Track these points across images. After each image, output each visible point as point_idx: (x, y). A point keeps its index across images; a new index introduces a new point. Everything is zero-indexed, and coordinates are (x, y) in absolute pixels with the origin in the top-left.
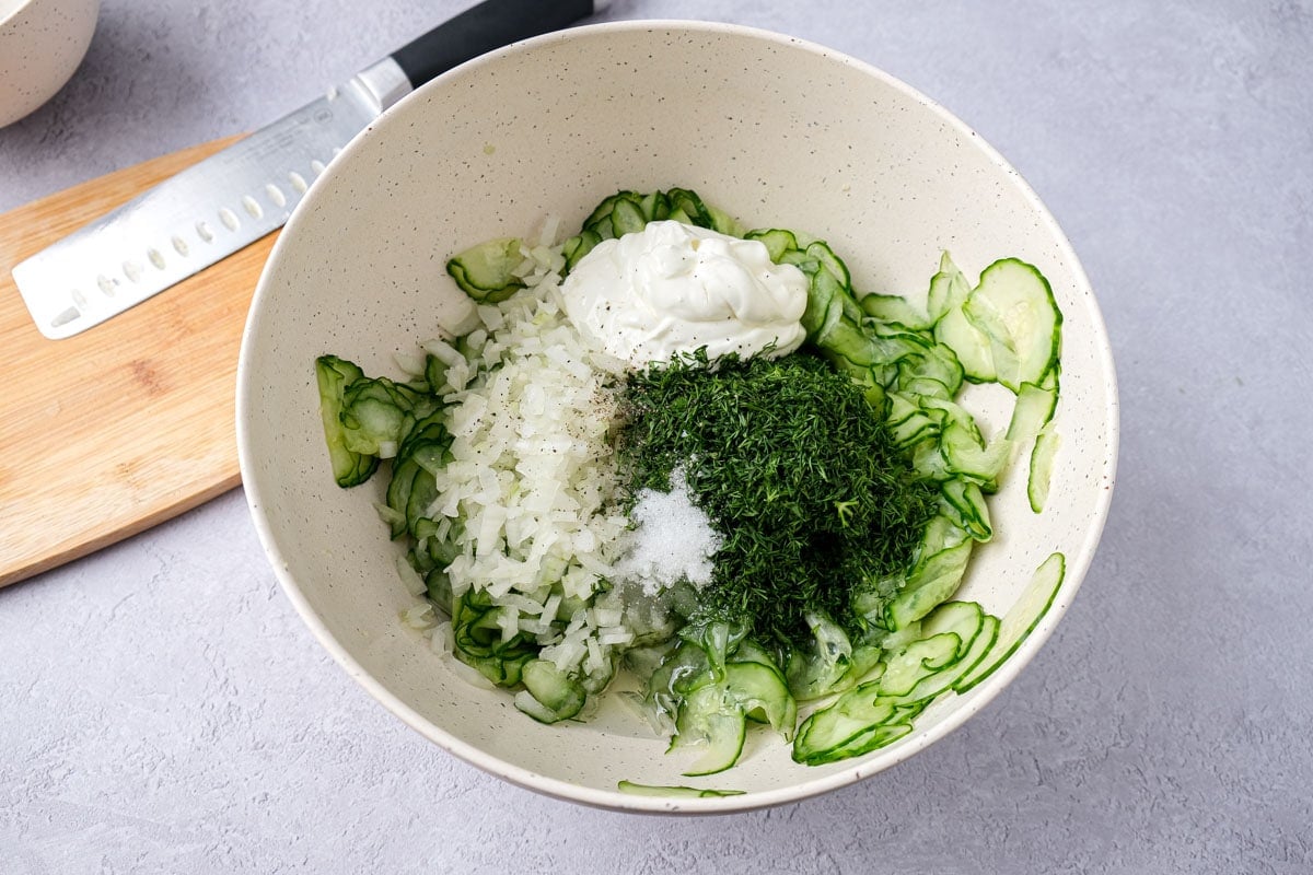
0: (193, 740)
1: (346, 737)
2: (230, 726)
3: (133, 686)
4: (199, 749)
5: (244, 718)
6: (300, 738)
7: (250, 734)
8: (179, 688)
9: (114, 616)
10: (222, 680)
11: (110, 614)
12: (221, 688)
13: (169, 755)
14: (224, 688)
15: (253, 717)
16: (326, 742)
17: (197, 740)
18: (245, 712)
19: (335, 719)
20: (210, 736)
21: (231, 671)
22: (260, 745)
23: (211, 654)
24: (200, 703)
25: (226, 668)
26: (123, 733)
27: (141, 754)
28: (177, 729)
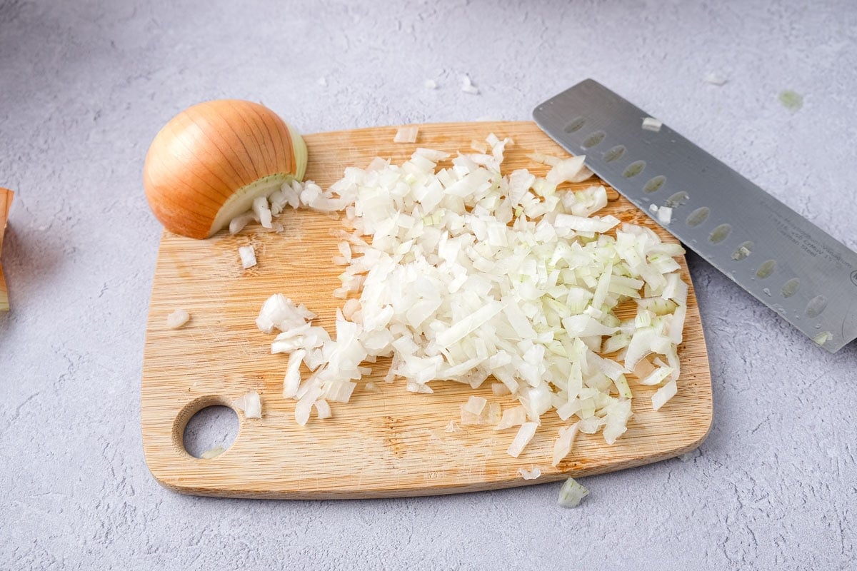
0: (85, 543)
1: (244, 541)
2: (124, 528)
3: (29, 486)
4: (91, 553)
5: (139, 519)
6: (195, 541)
7: (144, 537)
8: (75, 488)
9: (18, 415)
10: (120, 479)
11: (14, 413)
12: (118, 487)
13: (59, 559)
14: (121, 487)
15: (148, 519)
16: (223, 545)
17: (89, 543)
18: (140, 512)
19: (233, 520)
20: (103, 539)
21: (128, 470)
22: (154, 548)
23: (110, 453)
24: (96, 503)
25: (124, 467)
26: (14, 535)
27: (31, 558)
28: (70, 530)
